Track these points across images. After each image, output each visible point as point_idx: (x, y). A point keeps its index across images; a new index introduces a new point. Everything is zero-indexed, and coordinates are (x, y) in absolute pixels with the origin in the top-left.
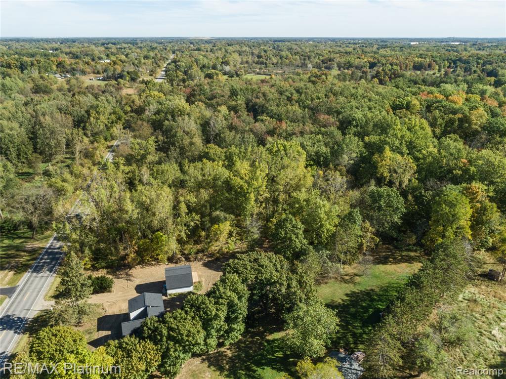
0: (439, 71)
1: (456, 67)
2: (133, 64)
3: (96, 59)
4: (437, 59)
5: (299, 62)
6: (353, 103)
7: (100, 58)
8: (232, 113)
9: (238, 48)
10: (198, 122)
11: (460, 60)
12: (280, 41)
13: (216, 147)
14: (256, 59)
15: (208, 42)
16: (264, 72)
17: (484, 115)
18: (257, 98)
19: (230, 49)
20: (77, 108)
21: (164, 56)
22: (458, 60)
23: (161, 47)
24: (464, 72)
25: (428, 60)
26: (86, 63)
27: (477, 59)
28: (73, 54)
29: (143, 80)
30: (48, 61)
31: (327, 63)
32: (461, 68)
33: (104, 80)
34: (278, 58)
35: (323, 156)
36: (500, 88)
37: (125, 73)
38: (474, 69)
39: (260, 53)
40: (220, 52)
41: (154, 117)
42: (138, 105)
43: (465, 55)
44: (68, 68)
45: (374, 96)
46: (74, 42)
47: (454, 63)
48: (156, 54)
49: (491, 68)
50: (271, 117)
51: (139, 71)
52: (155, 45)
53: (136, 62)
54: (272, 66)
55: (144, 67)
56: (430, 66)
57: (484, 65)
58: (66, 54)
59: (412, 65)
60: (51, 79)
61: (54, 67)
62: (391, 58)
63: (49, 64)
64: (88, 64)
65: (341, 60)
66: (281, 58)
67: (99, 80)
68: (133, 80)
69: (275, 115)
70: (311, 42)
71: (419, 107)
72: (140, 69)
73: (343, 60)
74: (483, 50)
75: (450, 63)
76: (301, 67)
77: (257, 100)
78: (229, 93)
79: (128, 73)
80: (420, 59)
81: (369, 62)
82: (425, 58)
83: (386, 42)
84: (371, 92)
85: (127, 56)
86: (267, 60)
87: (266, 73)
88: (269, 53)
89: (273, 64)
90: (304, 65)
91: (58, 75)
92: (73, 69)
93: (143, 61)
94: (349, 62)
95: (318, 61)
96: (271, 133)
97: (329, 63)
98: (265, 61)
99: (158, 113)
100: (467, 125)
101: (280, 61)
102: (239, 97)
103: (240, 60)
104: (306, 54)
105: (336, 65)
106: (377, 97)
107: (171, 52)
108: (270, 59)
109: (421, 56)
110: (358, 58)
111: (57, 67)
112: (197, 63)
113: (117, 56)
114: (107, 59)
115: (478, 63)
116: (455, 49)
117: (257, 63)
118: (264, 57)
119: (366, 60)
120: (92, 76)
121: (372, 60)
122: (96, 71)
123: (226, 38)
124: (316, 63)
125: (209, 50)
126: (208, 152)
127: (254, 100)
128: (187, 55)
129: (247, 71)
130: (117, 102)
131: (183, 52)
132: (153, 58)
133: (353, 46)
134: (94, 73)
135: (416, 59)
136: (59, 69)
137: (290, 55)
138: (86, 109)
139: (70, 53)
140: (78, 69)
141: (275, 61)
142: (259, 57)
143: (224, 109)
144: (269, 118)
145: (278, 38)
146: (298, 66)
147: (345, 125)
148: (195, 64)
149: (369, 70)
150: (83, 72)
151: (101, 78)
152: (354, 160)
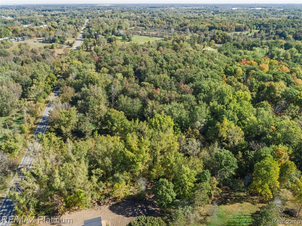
0: (251, 32)
1: (261, 30)
2: (62, 30)
3: (38, 24)
4: (249, 24)
5: (166, 26)
6: (201, 72)
7: (41, 24)
8: (125, 78)
9: (128, 15)
10: (104, 86)
11: (263, 24)
12: (153, 8)
13: (116, 111)
14: (140, 24)
15: (109, 8)
16: (144, 33)
17: (283, 87)
18: (141, 65)
19: (123, 15)
20: (25, 76)
21: (81, 22)
22: (262, 24)
23: (80, 13)
24: (266, 33)
25: (244, 25)
26: (31, 30)
27: (273, 24)
28: (23, 21)
29: (68, 43)
30: (6, 29)
31: (183, 27)
32: (263, 31)
33: (43, 42)
34: (153, 22)
35: (184, 120)
36: (288, 50)
37: (57, 38)
38: (271, 31)
39: (142, 19)
40: (117, 18)
41: (75, 81)
42: (64, 71)
43: (265, 20)
44: (20, 33)
45: (214, 64)
46: (24, 8)
47: (259, 26)
48: (76, 21)
49: (282, 31)
50: (150, 82)
51: (65, 35)
52: (76, 12)
53: (64, 27)
54: (149, 28)
55: (69, 31)
56: (245, 29)
57: (277, 28)
58: (19, 20)
59: (234, 28)
60: (8, 43)
61: (11, 33)
62: (221, 24)
63: (7, 31)
64: (33, 30)
65: (191, 25)
66: (155, 23)
67: (40, 42)
68: (62, 42)
69: (152, 80)
70: (172, 8)
71: (242, 73)
72: (67, 34)
73: (193, 25)
74: (276, 14)
75: (257, 27)
76: (167, 29)
77: (141, 67)
78: (123, 61)
79: (59, 37)
80: (239, 24)
81: (209, 27)
82: (242, 23)
83: (217, 8)
84: (212, 61)
85: (58, 22)
86: (146, 24)
87: (146, 35)
88: (147, 18)
89: (150, 27)
90: (169, 28)
91: (13, 39)
92: (24, 35)
93: (68, 27)
94: (196, 27)
95: (178, 25)
96: (151, 96)
97: (184, 27)
98: (145, 25)
99: (77, 77)
100: (273, 93)
101: (154, 25)
102: (129, 65)
103: (129, 25)
104: (170, 20)
105: (188, 30)
106: (216, 65)
107: (86, 18)
108: (148, 23)
109: (239, 22)
110: (202, 24)
111: (13, 33)
112: (102, 27)
113: (52, 22)
114: (45, 24)
115: (274, 27)
116: (259, 13)
117: (140, 26)
118: (144, 22)
119: (206, 25)
120: (36, 39)
121: (210, 25)
122: (38, 36)
123: (120, 4)
124: (177, 26)
125: (110, 16)
126: (110, 115)
127: (139, 68)
128: (96, 21)
129: (134, 33)
130: (51, 67)
131: (93, 18)
132: (75, 24)
133: (198, 11)
134: (37, 37)
135: (237, 24)
136: (14, 34)
137: (160, 21)
138: (30, 75)
139: (21, 20)
140: (27, 34)
141: (151, 25)
142: (141, 22)
143: (120, 76)
144: (149, 83)
145: (152, 4)
146: (165, 29)
147: (197, 91)
148: (101, 28)
149: (208, 32)
150: (30, 36)
151: (41, 41)
152: (204, 123)
